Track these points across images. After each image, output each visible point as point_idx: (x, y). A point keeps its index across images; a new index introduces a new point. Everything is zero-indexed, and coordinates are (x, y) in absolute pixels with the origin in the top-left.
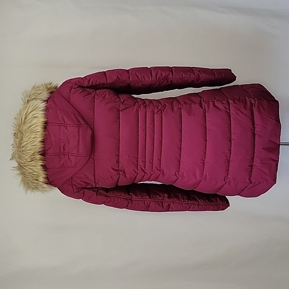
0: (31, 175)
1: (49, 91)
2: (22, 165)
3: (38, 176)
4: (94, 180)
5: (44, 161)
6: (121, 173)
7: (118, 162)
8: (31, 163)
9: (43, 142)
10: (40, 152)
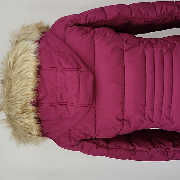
0: (23, 128)
1: (41, 30)
2: (12, 117)
3: (31, 129)
4: (94, 132)
5: (38, 112)
6: (125, 123)
7: (123, 111)
8: (22, 115)
9: (36, 90)
10: (32, 102)
